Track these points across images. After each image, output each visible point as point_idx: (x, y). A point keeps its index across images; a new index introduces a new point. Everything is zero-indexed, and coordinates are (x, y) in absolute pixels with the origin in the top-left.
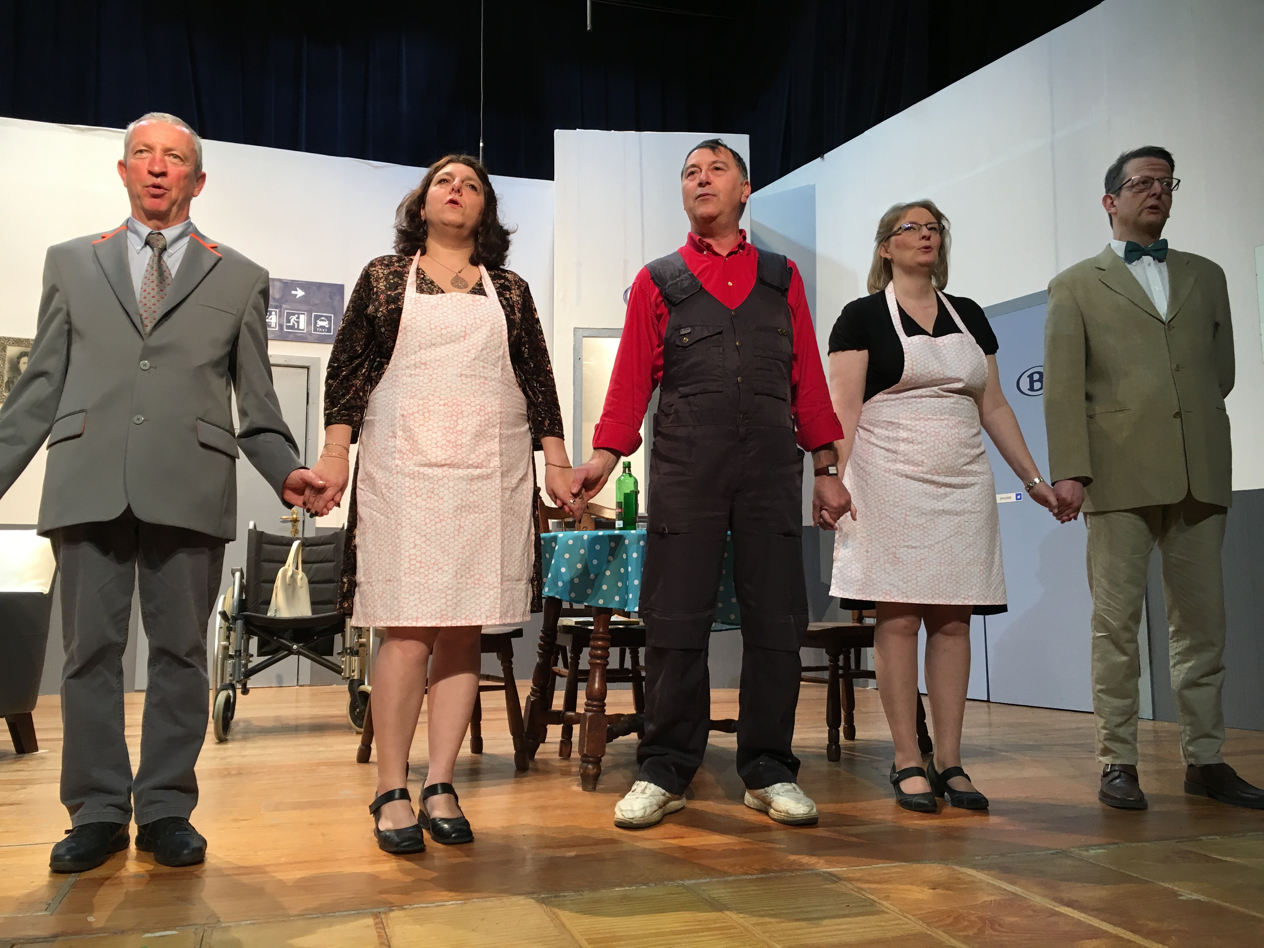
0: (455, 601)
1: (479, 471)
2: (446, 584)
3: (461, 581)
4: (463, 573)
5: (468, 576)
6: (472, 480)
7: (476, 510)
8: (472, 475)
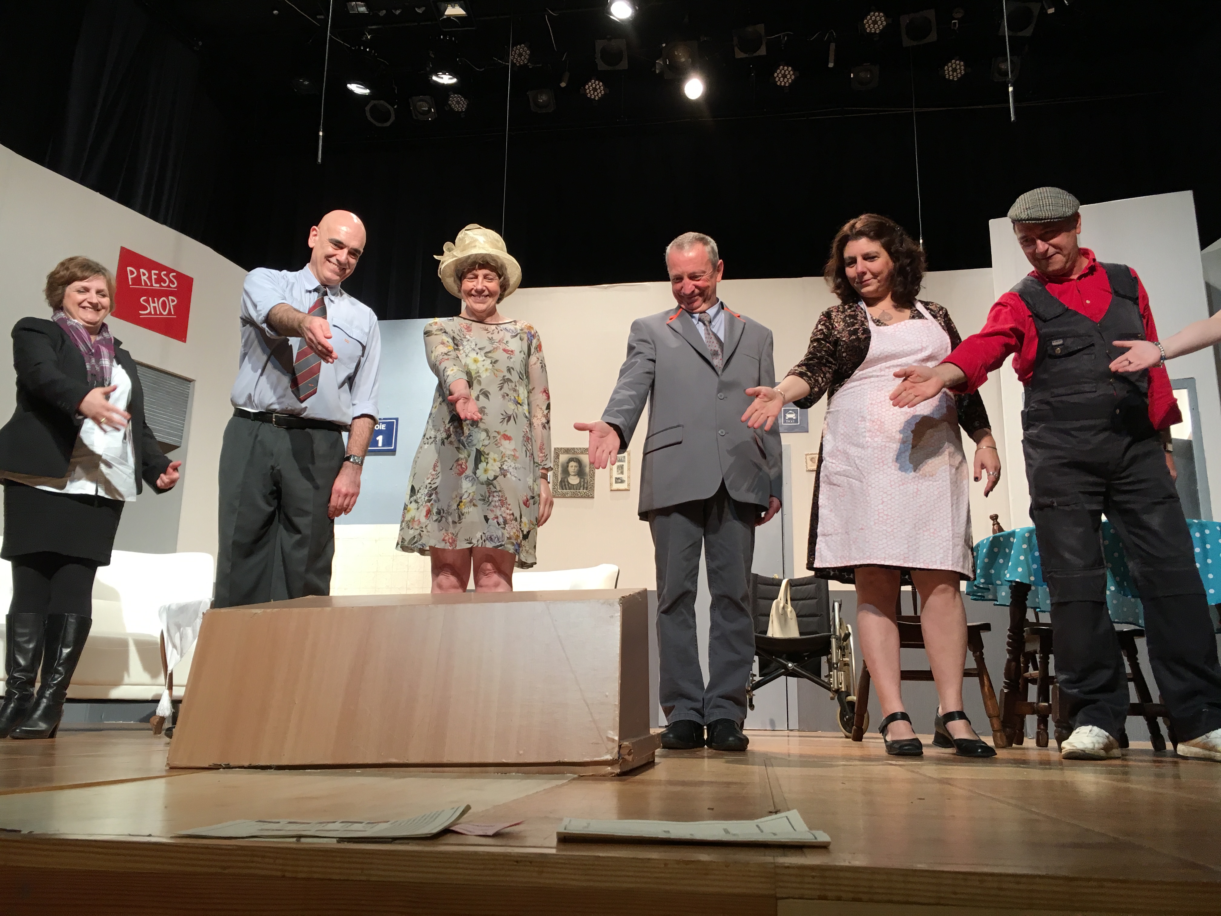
0: (914, 547)
2: (907, 533)
3: (919, 532)
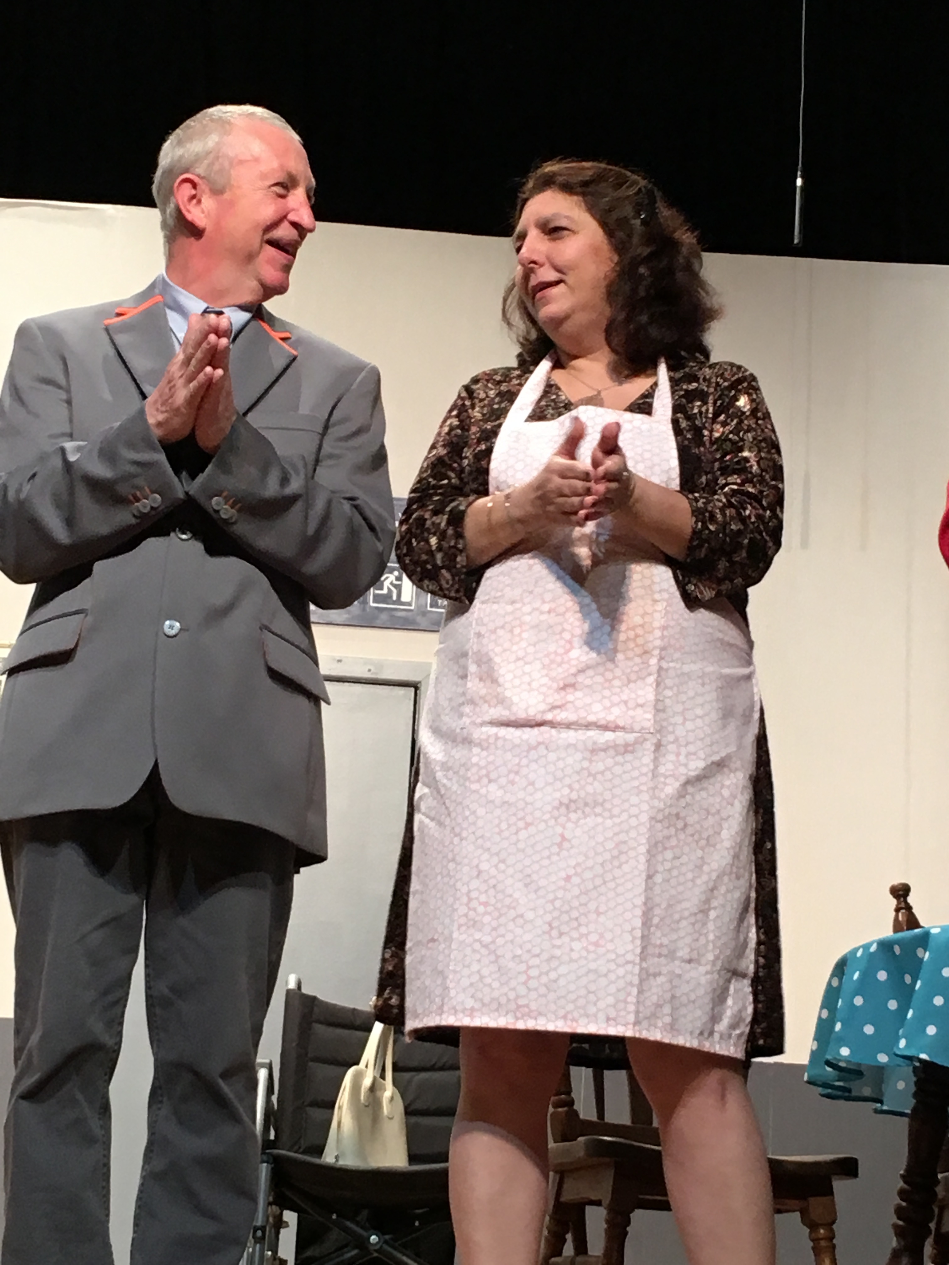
1: (609, 736)
4: (565, 929)
5: (575, 934)
6: (593, 751)
7: (598, 810)
8: (595, 743)
